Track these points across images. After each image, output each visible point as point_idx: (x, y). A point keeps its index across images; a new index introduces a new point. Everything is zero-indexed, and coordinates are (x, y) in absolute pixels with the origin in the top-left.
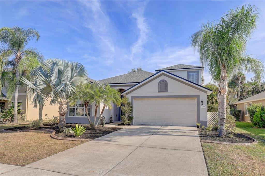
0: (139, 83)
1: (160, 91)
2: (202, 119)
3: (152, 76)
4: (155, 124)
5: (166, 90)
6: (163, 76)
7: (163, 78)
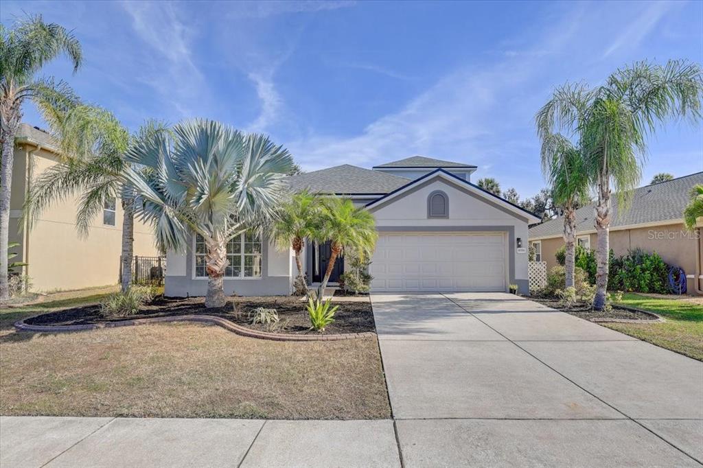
0: (386, 195)
1: (432, 214)
2: (518, 276)
3: (415, 182)
4: (435, 290)
5: (444, 214)
6: (438, 182)
7: (438, 186)
